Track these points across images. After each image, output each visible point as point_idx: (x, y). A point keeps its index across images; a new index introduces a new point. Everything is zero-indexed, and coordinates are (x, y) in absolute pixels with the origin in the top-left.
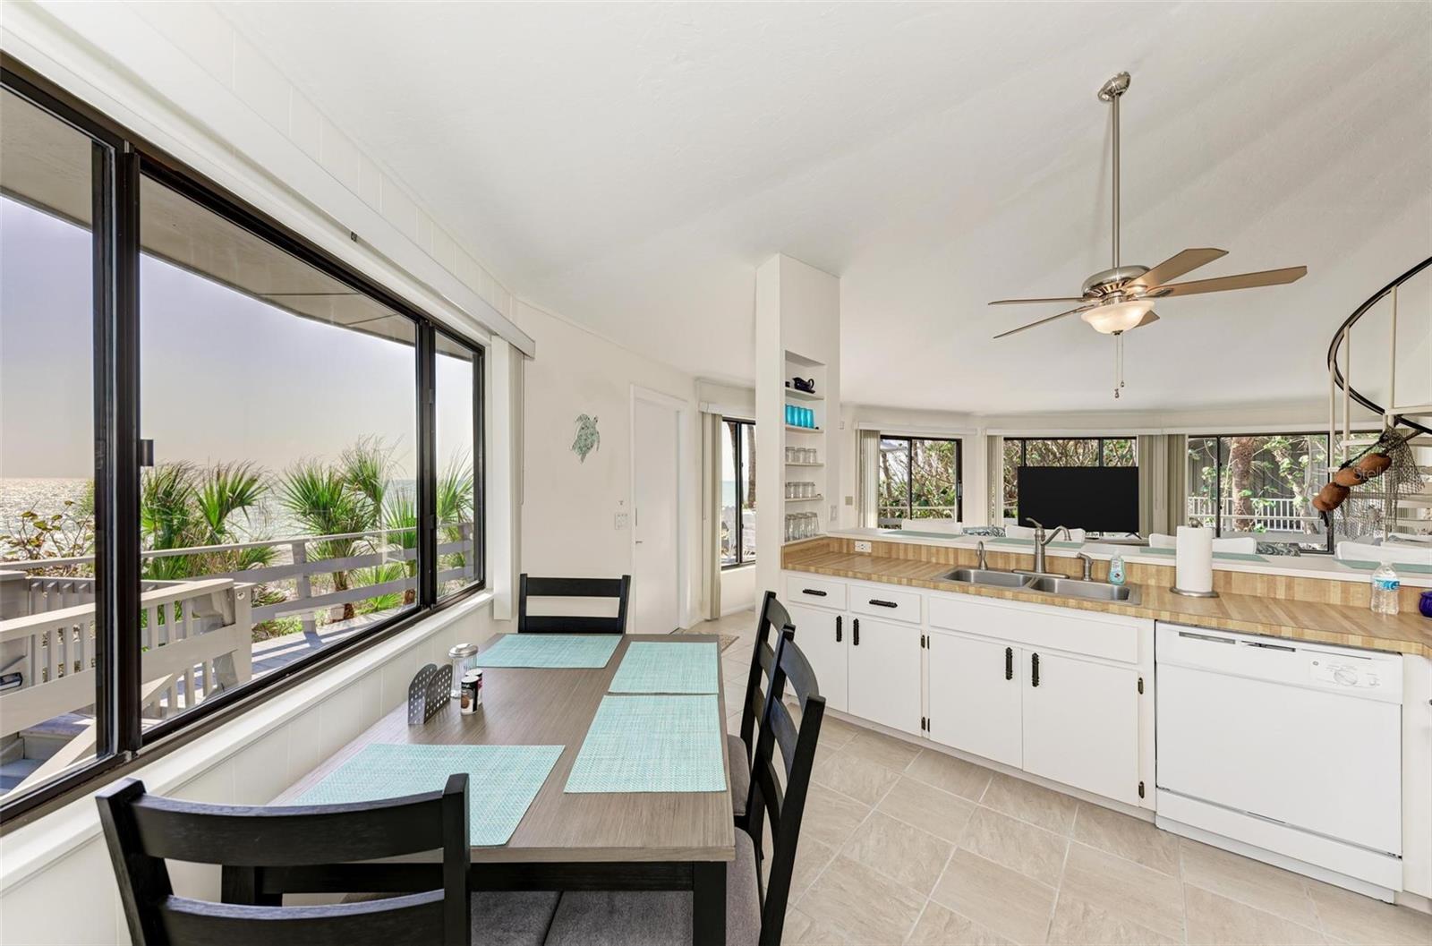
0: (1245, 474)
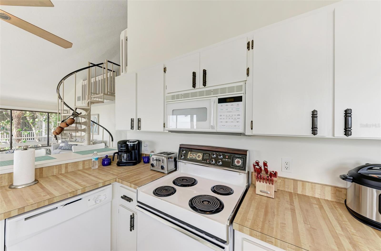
0: (19, 124)
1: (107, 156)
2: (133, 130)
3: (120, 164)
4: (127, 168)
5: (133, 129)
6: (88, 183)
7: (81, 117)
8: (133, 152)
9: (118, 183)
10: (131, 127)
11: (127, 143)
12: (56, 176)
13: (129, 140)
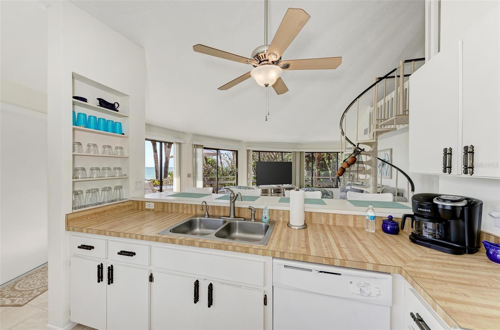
0: (318, 165)
1: (391, 218)
2: (450, 174)
3: (416, 239)
4: (432, 254)
5: (450, 172)
6: (351, 254)
7: (366, 155)
8: (452, 223)
9: (404, 279)
10: (445, 168)
11: (433, 200)
12: (323, 226)
13: (440, 195)
